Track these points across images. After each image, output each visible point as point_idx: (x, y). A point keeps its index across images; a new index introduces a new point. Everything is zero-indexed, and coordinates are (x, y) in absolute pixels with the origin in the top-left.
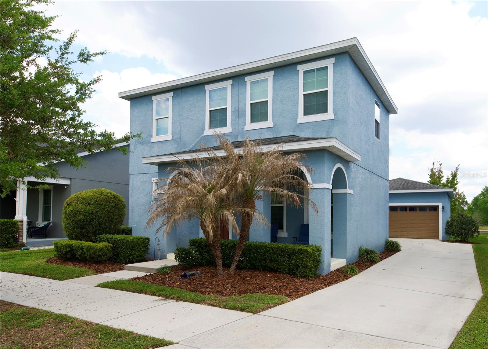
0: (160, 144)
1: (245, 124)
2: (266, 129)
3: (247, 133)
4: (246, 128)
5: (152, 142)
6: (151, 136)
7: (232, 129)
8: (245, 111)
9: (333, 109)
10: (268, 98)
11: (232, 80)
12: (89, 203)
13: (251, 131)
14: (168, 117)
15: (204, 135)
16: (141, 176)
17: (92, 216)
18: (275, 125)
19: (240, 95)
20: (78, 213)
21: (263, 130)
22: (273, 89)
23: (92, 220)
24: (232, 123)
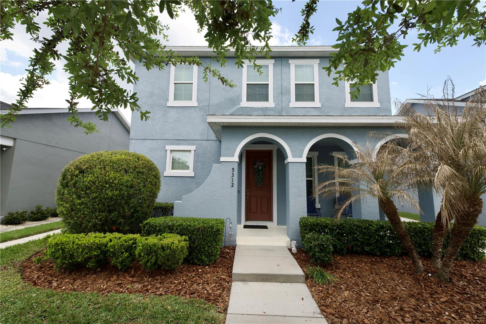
0: (180, 109)
1: (290, 102)
2: (312, 109)
3: (292, 110)
4: (291, 105)
5: (167, 106)
6: (167, 100)
7: (275, 105)
8: (290, 90)
9: (379, 100)
10: (314, 81)
11: (274, 60)
12: (126, 170)
13: (297, 109)
14: (192, 83)
15: (241, 106)
16: (149, 141)
17: (132, 191)
18: (322, 106)
19: (283, 75)
20: (107, 186)
21: (311, 109)
22: (319, 75)
23: (130, 197)
24: (275, 99)
